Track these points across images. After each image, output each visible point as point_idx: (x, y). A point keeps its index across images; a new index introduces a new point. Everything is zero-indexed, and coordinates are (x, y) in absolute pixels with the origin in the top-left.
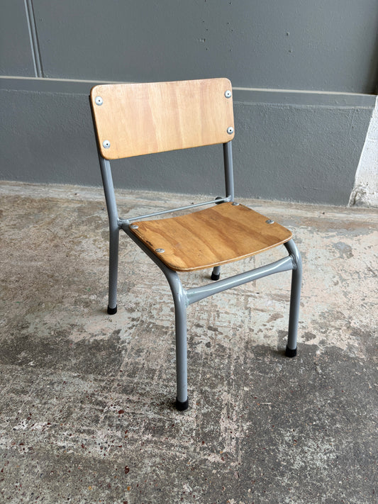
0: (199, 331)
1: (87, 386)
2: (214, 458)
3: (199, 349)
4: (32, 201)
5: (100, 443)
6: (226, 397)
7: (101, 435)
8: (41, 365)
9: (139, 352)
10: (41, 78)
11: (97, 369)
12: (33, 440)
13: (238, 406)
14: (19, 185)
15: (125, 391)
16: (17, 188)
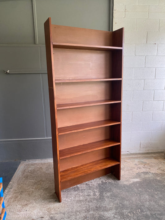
0: (89, 183)
1: (76, 193)
2: (96, 197)
3: (90, 185)
4: (46, 164)
5: (81, 198)
6: (96, 191)
7: (81, 197)
8: (68, 191)
9: (81, 187)
10: (47, 138)
11: (76, 190)
12: (73, 199)
13: (98, 191)
14: (40, 160)
15: (82, 192)
16: (40, 161)
